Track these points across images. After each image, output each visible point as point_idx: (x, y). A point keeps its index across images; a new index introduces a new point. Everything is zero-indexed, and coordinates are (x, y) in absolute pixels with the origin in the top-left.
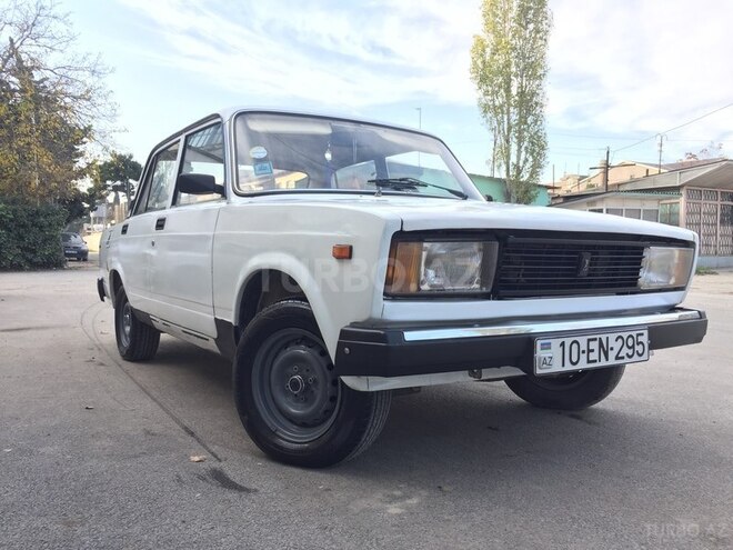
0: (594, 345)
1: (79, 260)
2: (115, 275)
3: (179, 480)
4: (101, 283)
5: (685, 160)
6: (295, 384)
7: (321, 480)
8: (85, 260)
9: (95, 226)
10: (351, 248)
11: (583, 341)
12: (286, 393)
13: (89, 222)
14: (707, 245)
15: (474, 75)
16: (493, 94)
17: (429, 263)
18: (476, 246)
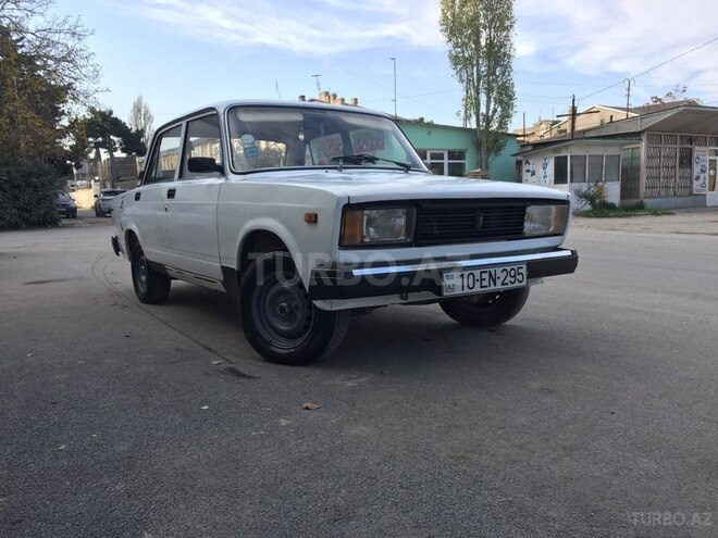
0: (486, 276)
1: (68, 217)
2: (130, 235)
3: (207, 374)
4: (115, 241)
5: (651, 103)
6: (282, 309)
7: (303, 371)
8: (74, 217)
9: (78, 182)
10: (316, 215)
11: (477, 273)
12: (277, 315)
13: (72, 178)
14: (666, 187)
15: (444, 27)
16: (462, 46)
17: (368, 224)
18: (401, 212)
